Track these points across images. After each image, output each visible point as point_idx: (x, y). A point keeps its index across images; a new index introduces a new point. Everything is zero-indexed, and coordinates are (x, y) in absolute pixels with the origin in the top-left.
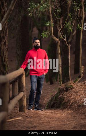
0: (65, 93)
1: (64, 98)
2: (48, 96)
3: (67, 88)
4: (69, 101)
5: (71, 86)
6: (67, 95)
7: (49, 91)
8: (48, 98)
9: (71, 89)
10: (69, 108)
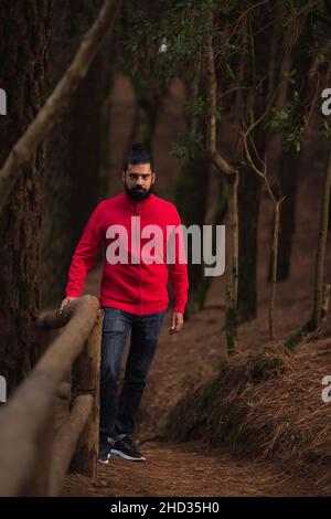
0: (249, 386)
1: (246, 409)
2: (170, 377)
3: (256, 367)
4: (268, 429)
5: (277, 362)
6: (256, 399)
7: (176, 355)
8: (170, 388)
9: (276, 373)
10: (267, 458)
